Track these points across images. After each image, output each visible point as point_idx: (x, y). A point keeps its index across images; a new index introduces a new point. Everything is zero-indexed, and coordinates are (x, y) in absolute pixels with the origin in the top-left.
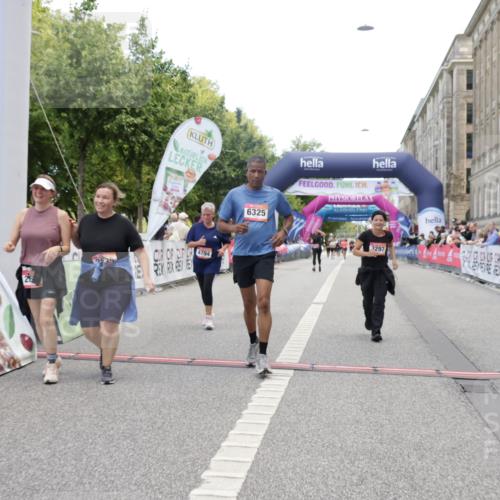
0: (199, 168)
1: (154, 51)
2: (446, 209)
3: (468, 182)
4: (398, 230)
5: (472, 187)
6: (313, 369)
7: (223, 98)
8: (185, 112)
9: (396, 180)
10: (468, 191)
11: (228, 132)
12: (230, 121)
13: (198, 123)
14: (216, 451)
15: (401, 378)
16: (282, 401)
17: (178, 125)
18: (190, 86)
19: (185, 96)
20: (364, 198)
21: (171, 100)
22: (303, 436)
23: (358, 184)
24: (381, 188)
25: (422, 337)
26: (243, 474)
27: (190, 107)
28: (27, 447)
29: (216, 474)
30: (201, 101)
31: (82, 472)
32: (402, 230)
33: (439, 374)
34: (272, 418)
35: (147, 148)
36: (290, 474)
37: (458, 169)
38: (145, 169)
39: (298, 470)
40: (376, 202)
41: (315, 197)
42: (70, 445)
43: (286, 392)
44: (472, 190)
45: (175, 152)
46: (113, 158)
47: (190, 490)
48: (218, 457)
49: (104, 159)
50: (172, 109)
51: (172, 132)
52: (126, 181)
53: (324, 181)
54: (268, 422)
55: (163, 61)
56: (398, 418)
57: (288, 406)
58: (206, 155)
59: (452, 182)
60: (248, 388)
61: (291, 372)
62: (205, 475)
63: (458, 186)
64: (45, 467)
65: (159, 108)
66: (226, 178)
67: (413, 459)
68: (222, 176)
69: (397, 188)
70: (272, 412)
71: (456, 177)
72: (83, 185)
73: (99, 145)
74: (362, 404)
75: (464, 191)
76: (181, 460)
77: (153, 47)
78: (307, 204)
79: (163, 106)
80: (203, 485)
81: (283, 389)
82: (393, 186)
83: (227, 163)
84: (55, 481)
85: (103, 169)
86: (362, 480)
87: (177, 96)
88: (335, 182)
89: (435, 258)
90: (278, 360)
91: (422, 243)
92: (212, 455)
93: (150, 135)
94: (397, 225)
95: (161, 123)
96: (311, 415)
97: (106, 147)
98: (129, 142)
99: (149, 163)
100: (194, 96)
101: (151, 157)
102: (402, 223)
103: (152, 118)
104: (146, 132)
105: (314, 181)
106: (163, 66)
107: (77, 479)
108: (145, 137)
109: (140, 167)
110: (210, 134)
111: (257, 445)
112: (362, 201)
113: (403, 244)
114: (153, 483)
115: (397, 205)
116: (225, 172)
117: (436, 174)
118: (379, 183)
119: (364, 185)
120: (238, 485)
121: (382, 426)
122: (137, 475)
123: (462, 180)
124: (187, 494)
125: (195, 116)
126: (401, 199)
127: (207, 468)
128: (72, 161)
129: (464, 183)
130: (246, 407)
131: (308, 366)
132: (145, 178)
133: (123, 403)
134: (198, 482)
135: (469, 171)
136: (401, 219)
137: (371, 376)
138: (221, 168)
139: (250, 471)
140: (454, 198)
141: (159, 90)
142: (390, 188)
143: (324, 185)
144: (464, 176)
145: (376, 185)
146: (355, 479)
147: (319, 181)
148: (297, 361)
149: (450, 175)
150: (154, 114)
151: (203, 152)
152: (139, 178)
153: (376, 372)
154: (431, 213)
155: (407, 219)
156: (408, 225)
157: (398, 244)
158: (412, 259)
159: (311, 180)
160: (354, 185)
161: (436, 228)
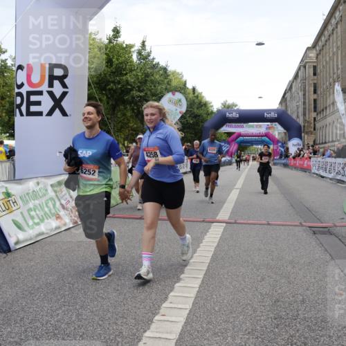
0: (175, 118)
1: (150, 58)
2: (303, 138)
3: (315, 125)
4: (278, 150)
5: (316, 127)
6: (236, 223)
7: (186, 82)
8: (166, 89)
9: (277, 123)
10: (314, 129)
11: (189, 99)
12: (189, 94)
13: (174, 95)
15: (281, 227)
16: (220, 239)
18: (168, 76)
19: (166, 81)
20: (260, 133)
21: (159, 83)
22: (232, 257)
23: (257, 126)
24: (269, 128)
25: (292, 206)
27: (168, 87)
29: (188, 276)
30: (174, 83)
32: (280, 150)
33: (301, 225)
34: (215, 248)
37: (309, 118)
40: (267, 135)
41: (234, 133)
43: (222, 235)
44: (316, 129)
46: (129, 114)
47: (175, 284)
48: (188, 267)
50: (159, 88)
52: (135, 126)
54: (213, 250)
55: (154, 63)
57: (224, 242)
58: (178, 112)
59: (306, 125)
60: (202, 233)
61: (224, 224)
62: (182, 276)
63: (309, 126)
65: (153, 87)
66: (188, 123)
68: (186, 123)
69: (278, 128)
70: (215, 244)
71: (308, 122)
73: (122, 107)
74: (262, 240)
75: (312, 130)
78: (230, 137)
79: (155, 86)
80: (181, 281)
81: (220, 233)
82: (275, 126)
83: (188, 116)
85: (124, 120)
87: (162, 81)
88: (245, 125)
89: (298, 164)
90: (218, 218)
91: (291, 157)
94: (278, 147)
95: (154, 95)
96: (236, 246)
97: (125, 108)
100: (170, 81)
102: (280, 146)
103: (149, 93)
105: (234, 124)
106: (154, 65)
110: (180, 101)
111: (208, 261)
112: (259, 135)
113: (281, 157)
115: (277, 136)
116: (187, 120)
117: (298, 120)
118: (268, 125)
119: (260, 126)
120: (199, 282)
123: (311, 123)
125: (172, 91)
126: (279, 133)
127: (183, 273)
128: (108, 116)
129: (312, 125)
130: (202, 242)
131: (233, 221)
135: (315, 119)
136: (280, 144)
137: (266, 226)
138: (185, 118)
139: (205, 274)
140: (307, 133)
141: (153, 78)
142: (274, 128)
143: (239, 127)
144: (312, 121)
145: (266, 126)
147: (237, 124)
148: (227, 219)
149: (305, 121)
150: (150, 90)
151: (176, 110)
153: (269, 224)
154: (295, 141)
155: (282, 144)
156: (283, 147)
157: (278, 157)
158: (286, 165)
159: (232, 124)
160: (255, 126)
161: (298, 149)
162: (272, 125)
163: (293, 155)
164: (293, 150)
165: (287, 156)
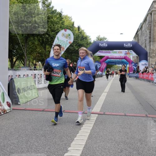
0: (66, 46)
1: (50, 6)
2: (148, 61)
4: (132, 68)
6: (104, 114)
7: (74, 23)
8: (61, 27)
9: (132, 51)
11: (75, 34)
12: (76, 30)
13: (65, 31)
14: (73, 141)
15: (134, 117)
16: (94, 125)
17: (58, 32)
18: (62, 18)
19: (61, 22)
20: (121, 57)
21: (56, 23)
22: (101, 136)
23: (119, 52)
24: (127, 54)
25: (141, 104)
26: (82, 149)
27: (62, 26)
28: (10, 139)
29: (73, 148)
30: (66, 23)
31: (28, 147)
32: (134, 68)
33: (147, 116)
34: (91, 130)
35: (48, 39)
36: (98, 149)
37: (153, 47)
38: (47, 47)
39: (100, 147)
40: (125, 58)
41: (105, 56)
42: (24, 138)
43: (95, 121)
45: (57, 41)
46: (36, 43)
47: (64, 154)
48: (73, 143)
49: (33, 43)
50: (56, 26)
51: (57, 34)
52: (40, 51)
53: (107, 51)
54: (90, 131)
55: (53, 10)
56: (133, 131)
57: (96, 126)
58: (68, 42)
59: (151, 51)
61: (97, 115)
62: (69, 149)
63: (153, 53)
64: (16, 146)
65: (52, 26)
66: (74, 50)
67: (139, 144)
68: (73, 49)
69: (132, 54)
70: (91, 128)
72: (26, 52)
73: (32, 38)
76: (61, 143)
77: (50, 5)
78: (101, 59)
79: (53, 25)
80: (69, 152)
82: (131, 53)
83: (75, 45)
84: (19, 150)
85: (33, 46)
86: (122, 151)
87: (58, 22)
88: (111, 51)
89: (145, 77)
91: (140, 72)
92: (71, 142)
93: (49, 35)
95: (53, 31)
96: (104, 129)
97: (34, 39)
98: (42, 37)
99: (49, 45)
100: (64, 22)
101: (49, 43)
102: (133, 65)
103: (50, 29)
104: (47, 34)
105: (104, 51)
106: (53, 11)
107: (27, 150)
108: (47, 36)
109: (45, 46)
110: (69, 35)
111: (86, 139)
113: (134, 73)
114: (52, 151)
115: (132, 59)
116: (74, 48)
117: (146, 49)
118: (126, 52)
119: (121, 52)
120: (80, 152)
121: (128, 133)
122: (47, 148)
124: (63, 155)
125: (64, 29)
126: (133, 57)
127: (70, 146)
128: (23, 44)
129: (155, 52)
130: (82, 127)
131: (102, 113)
132: (47, 50)
133: (41, 125)
134: (67, 151)
136: (133, 64)
137: (124, 117)
138: (73, 46)
139: (84, 147)
140: (151, 57)
141: (52, 20)
142: (130, 54)
144: (155, 50)
145: (125, 52)
146: (119, 151)
147: (106, 51)
149: (150, 49)
150: (50, 28)
151: (67, 41)
152: (45, 50)
153: (125, 115)
154: (143, 62)
155: (135, 64)
156: (136, 66)
157: (132, 72)
158: (137, 78)
159: (103, 51)
160: (118, 52)
161: (145, 67)
162: (128, 51)
163: (142, 71)
164: (142, 68)
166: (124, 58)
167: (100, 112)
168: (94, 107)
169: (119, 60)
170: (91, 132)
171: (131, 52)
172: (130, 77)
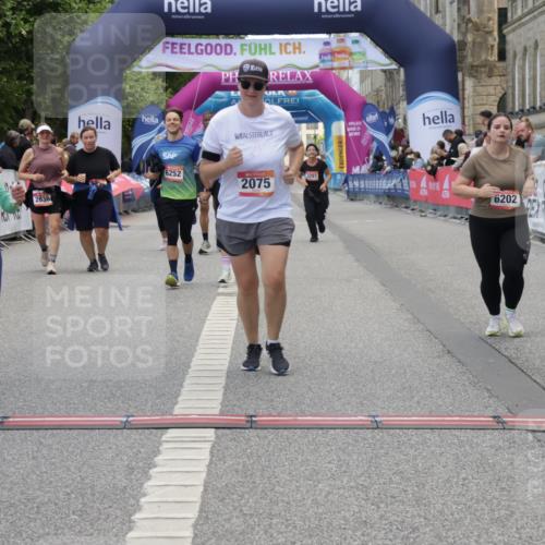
2: (461, 96)
3: (502, 38)
4: (364, 142)
5: (509, 48)
6: (251, 425)
10: (502, 56)
15: (428, 434)
16: (205, 490)
20: (293, 76)
23: (283, 47)
24: (332, 53)
25: (449, 352)
32: (373, 139)
33: (500, 424)
34: (195, 526)
37: (480, 11)
40: (320, 82)
41: (193, 75)
43: (209, 473)
44: (510, 55)
53: (213, 41)
56: (441, 512)
57: (222, 500)
59: (470, 38)
60: (131, 470)
61: (210, 433)
63: (481, 45)
69: (363, 54)
70: (193, 513)
71: (477, 28)
74: (365, 489)
75: (494, 57)
81: (203, 467)
82: (355, 48)
88: (236, 43)
89: (446, 195)
90: (178, 410)
94: (363, 129)
96: (271, 516)
102: (374, 126)
105: (194, 41)
112: (289, 81)
117: (437, 20)
118: (327, 43)
119: (298, 47)
121: (415, 529)
123: (490, 33)
129: (494, 40)
130: (138, 508)
135: (503, 13)
136: (372, 118)
137: (369, 434)
140: (474, 71)
142: (351, 54)
143: (213, 50)
144: (494, 25)
145: (320, 47)
147: (204, 41)
148: (217, 411)
149: (464, 21)
153: (377, 426)
155: (384, 116)
156: (387, 131)
157: (365, 169)
158: (396, 199)
159: (187, 40)
160: (276, 48)
161: (446, 133)
162: (342, 40)
163: (426, 156)
164: (424, 140)
165: (402, 163)
166: (310, 81)
167: (222, 413)
168: (182, 386)
169: (281, 92)
170: (196, 536)
171: (356, 42)
172: (353, 196)
